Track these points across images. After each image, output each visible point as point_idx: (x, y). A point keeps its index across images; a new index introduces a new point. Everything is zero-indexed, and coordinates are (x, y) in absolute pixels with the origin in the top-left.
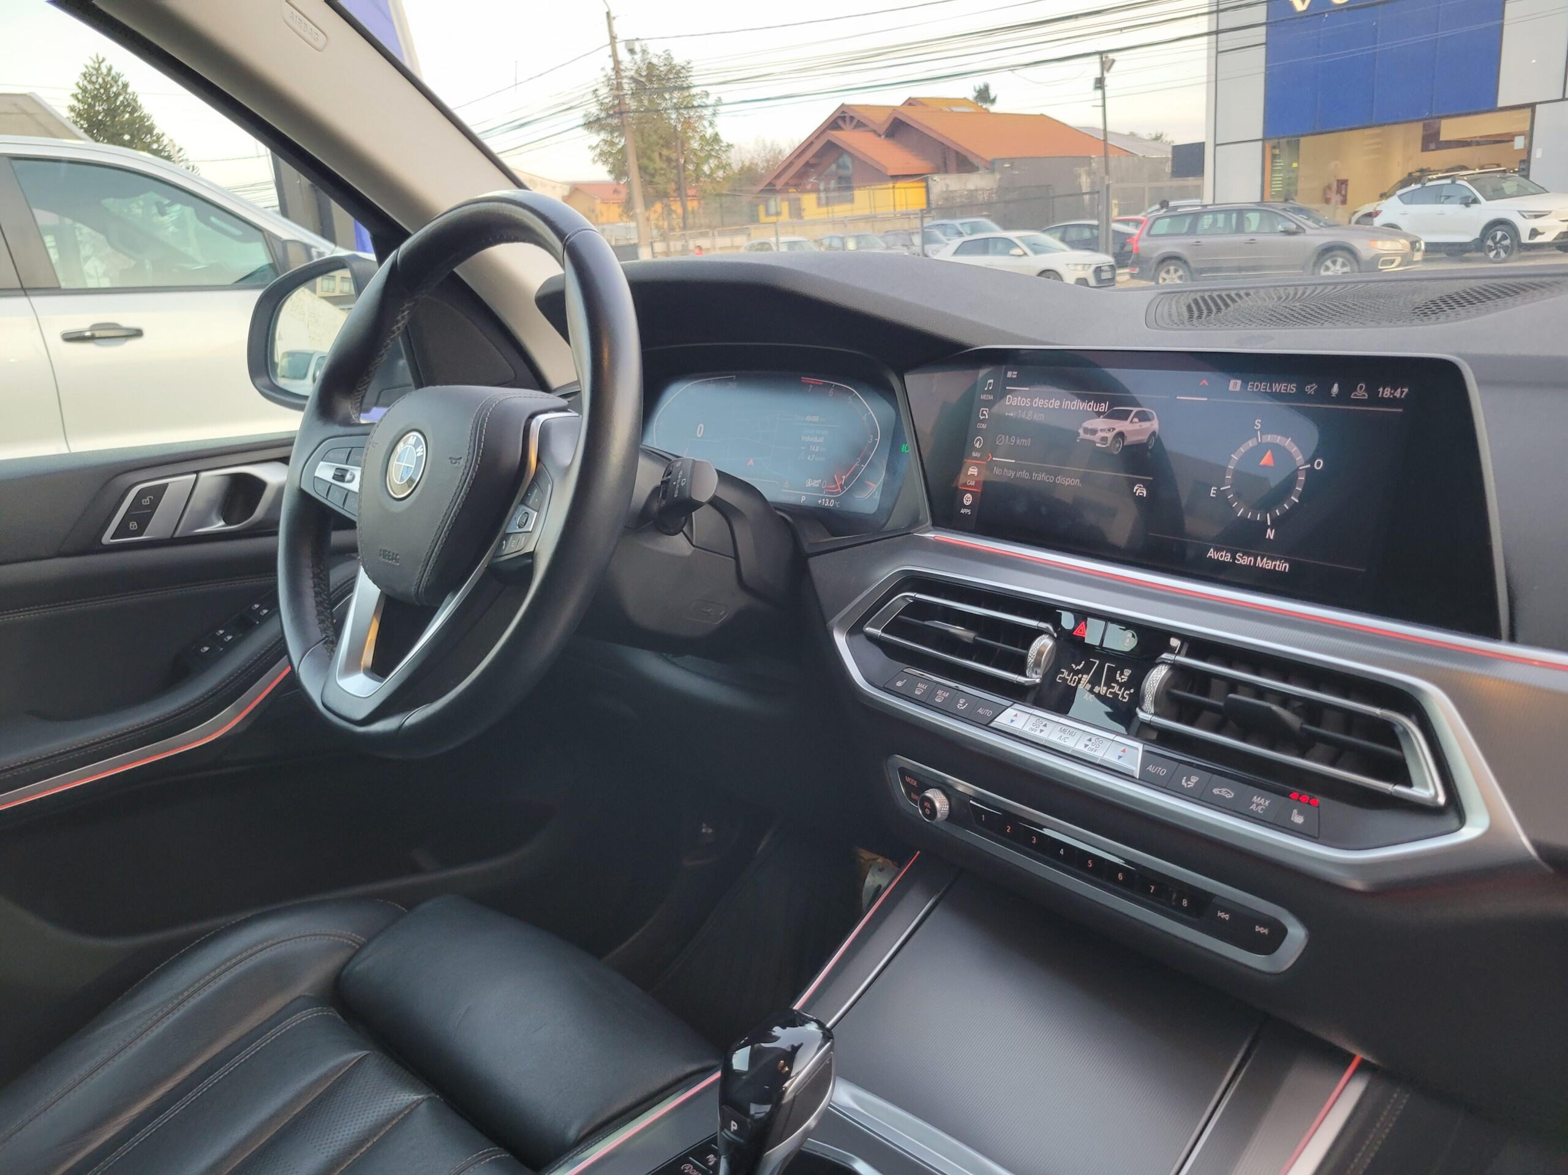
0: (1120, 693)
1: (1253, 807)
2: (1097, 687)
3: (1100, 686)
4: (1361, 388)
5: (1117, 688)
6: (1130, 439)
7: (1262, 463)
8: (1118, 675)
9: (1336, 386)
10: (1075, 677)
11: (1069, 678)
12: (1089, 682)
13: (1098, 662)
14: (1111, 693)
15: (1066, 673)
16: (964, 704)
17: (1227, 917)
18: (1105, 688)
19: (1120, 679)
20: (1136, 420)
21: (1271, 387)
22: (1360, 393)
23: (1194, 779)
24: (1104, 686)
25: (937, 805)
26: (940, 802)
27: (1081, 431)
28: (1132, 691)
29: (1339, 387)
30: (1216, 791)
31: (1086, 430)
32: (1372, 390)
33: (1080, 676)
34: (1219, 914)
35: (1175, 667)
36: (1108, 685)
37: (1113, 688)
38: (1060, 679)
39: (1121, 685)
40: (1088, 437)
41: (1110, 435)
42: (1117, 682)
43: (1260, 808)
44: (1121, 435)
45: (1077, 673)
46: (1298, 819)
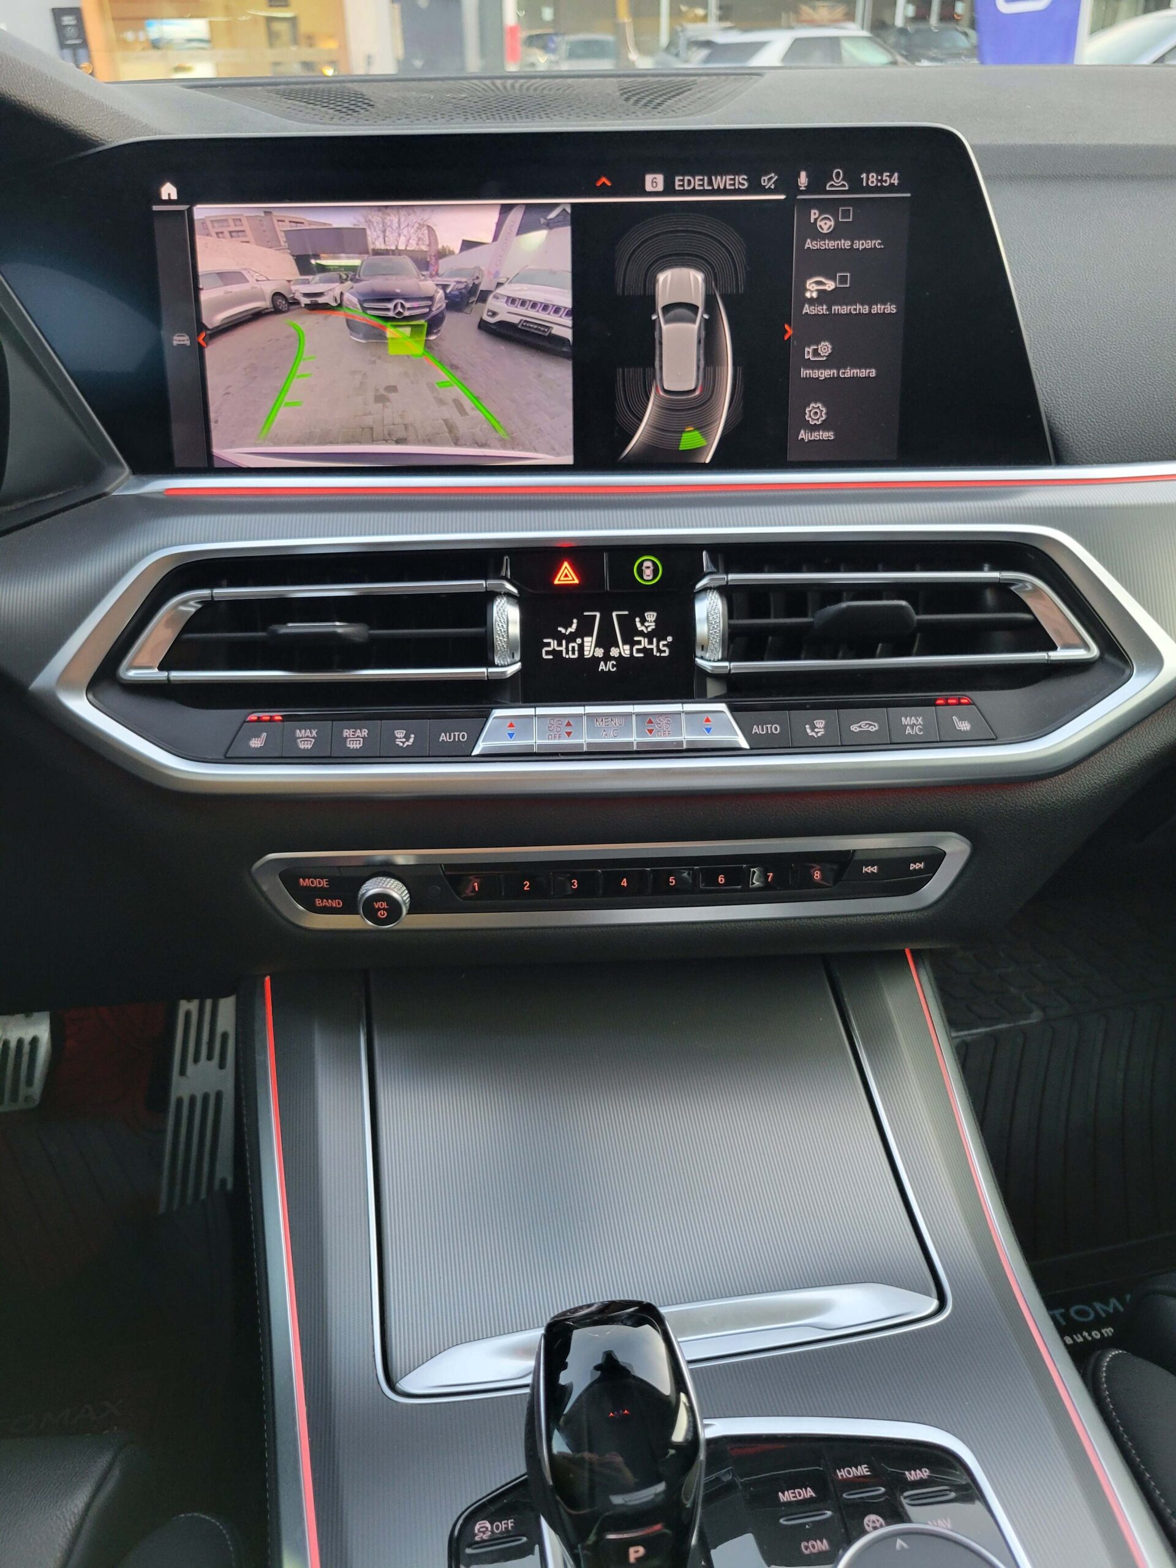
0: (654, 646)
1: (909, 731)
2: (613, 649)
3: (617, 646)
4: (838, 174)
5: (645, 642)
8: (638, 625)
9: (803, 174)
10: (571, 645)
11: (563, 648)
12: (597, 645)
13: (598, 615)
14: (638, 651)
15: (554, 644)
16: (407, 737)
17: (875, 869)
18: (627, 647)
19: (643, 628)
21: (710, 183)
22: (837, 182)
23: (820, 724)
24: (624, 643)
28: (670, 639)
29: (808, 176)
30: (854, 728)
32: (853, 178)
33: (579, 641)
34: (865, 869)
35: (725, 591)
36: (629, 640)
37: (639, 643)
38: (548, 653)
39: (650, 636)
42: (641, 634)
43: (916, 729)
45: (571, 638)
46: (964, 726)
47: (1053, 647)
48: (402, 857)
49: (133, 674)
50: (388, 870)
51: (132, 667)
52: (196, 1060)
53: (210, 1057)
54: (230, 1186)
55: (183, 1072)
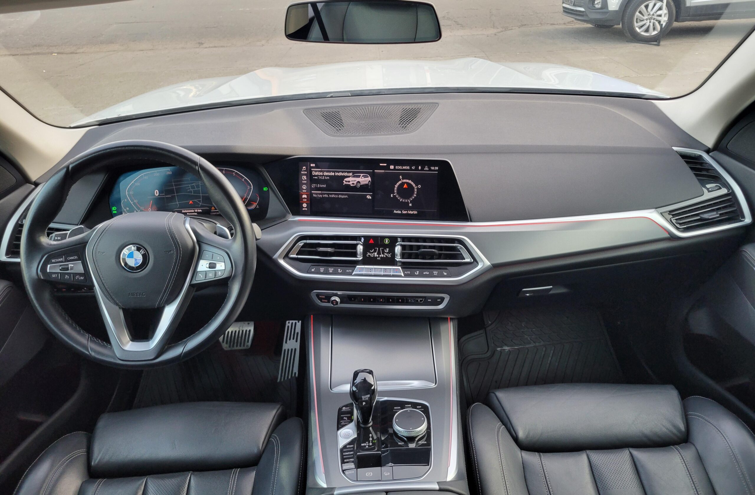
0: (388, 255)
1: (434, 274)
2: (380, 255)
3: (381, 255)
4: (426, 167)
5: (386, 254)
6: (362, 183)
7: (404, 187)
8: (385, 251)
9: (420, 167)
10: (372, 254)
11: (371, 255)
12: (377, 254)
13: (378, 248)
14: (385, 256)
15: (369, 254)
16: (341, 271)
17: (430, 300)
18: (383, 255)
19: (386, 251)
20: (363, 178)
21: (402, 168)
22: (426, 168)
23: (418, 272)
24: (382, 254)
25: (337, 300)
26: (338, 299)
27: (344, 182)
28: (391, 254)
29: (421, 167)
30: (424, 273)
31: (346, 181)
32: (429, 168)
33: (374, 253)
34: (428, 300)
35: (401, 245)
36: (383, 254)
37: (385, 254)
38: (368, 255)
39: (387, 253)
40: (347, 183)
41: (355, 182)
42: (385, 252)
43: (436, 274)
44: (359, 182)
45: (372, 253)
46: (445, 274)
47: (464, 259)
48: (339, 293)
49: (292, 256)
50: (336, 295)
51: (291, 255)
52: (290, 339)
53: (293, 339)
54: (297, 375)
55: (286, 342)
